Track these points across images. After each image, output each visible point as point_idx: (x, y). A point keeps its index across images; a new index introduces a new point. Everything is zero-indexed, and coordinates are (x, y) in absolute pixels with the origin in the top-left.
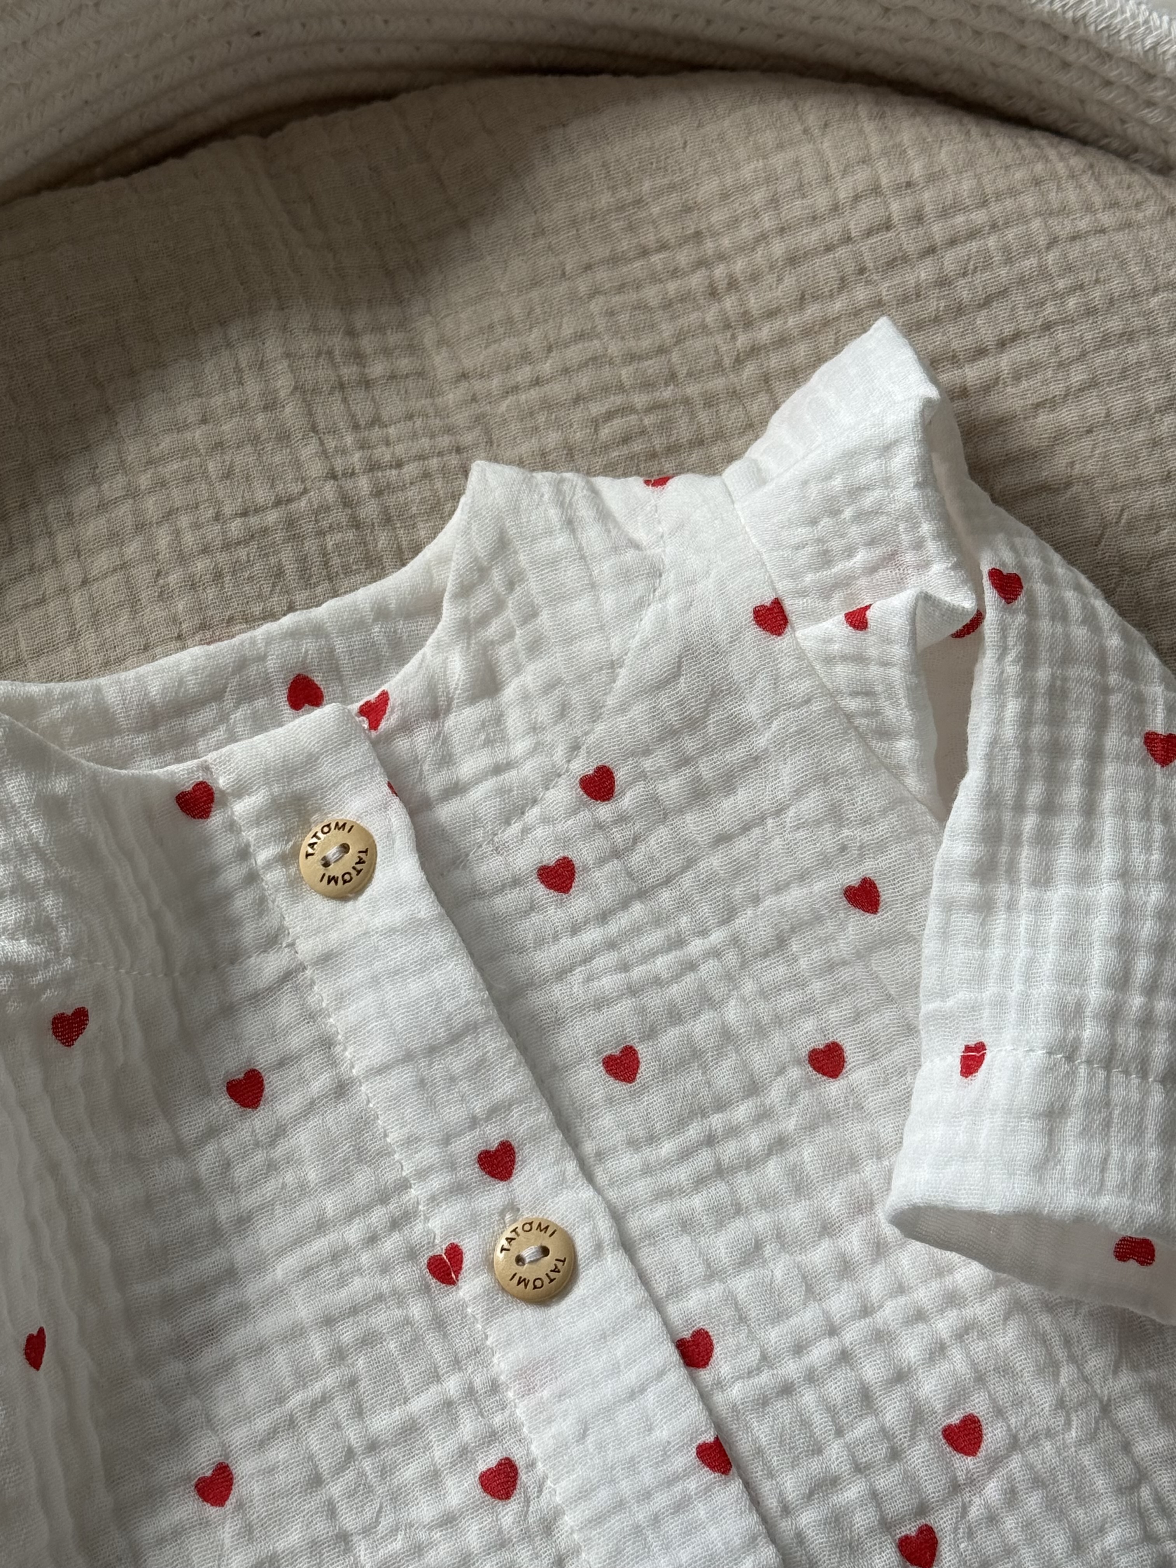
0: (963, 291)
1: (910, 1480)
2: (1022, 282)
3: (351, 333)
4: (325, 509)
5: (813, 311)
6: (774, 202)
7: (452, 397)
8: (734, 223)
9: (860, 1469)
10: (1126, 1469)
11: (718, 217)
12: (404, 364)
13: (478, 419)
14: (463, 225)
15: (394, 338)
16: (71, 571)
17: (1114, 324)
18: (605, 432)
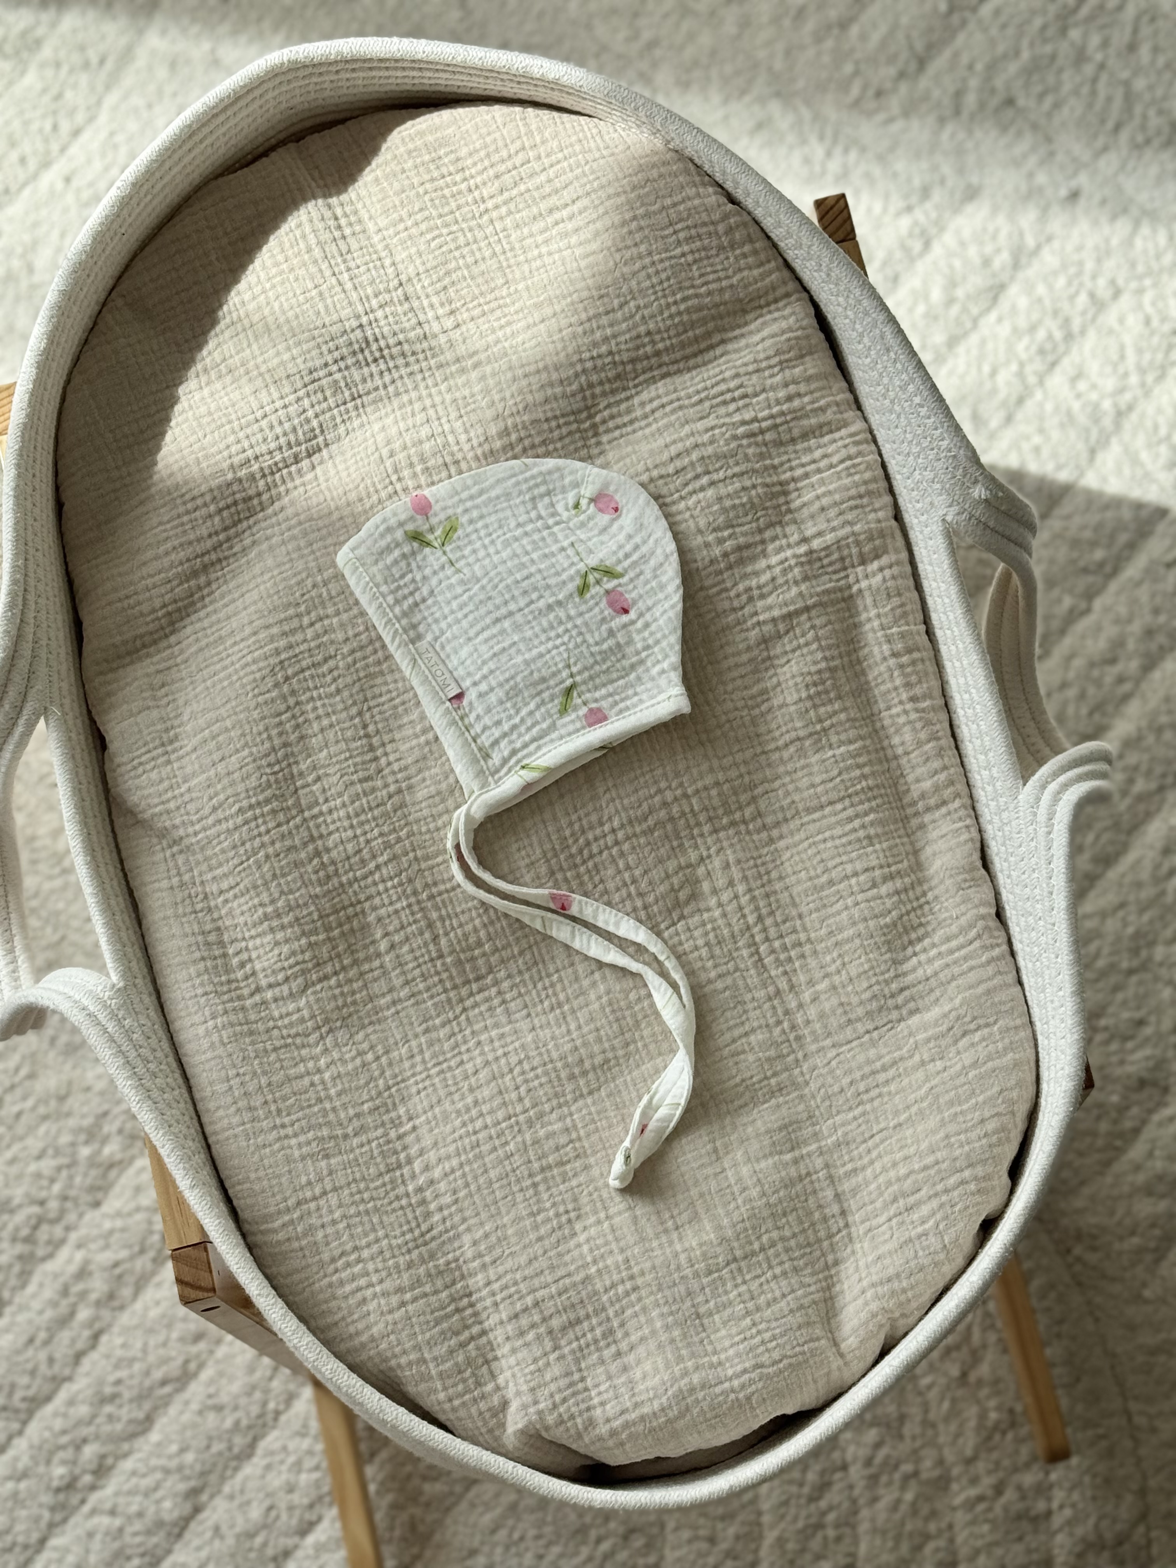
0: (557, 184)
2: (577, 178)
5: (506, 195)
8: (475, 164)
11: (469, 162)
13: (387, 247)
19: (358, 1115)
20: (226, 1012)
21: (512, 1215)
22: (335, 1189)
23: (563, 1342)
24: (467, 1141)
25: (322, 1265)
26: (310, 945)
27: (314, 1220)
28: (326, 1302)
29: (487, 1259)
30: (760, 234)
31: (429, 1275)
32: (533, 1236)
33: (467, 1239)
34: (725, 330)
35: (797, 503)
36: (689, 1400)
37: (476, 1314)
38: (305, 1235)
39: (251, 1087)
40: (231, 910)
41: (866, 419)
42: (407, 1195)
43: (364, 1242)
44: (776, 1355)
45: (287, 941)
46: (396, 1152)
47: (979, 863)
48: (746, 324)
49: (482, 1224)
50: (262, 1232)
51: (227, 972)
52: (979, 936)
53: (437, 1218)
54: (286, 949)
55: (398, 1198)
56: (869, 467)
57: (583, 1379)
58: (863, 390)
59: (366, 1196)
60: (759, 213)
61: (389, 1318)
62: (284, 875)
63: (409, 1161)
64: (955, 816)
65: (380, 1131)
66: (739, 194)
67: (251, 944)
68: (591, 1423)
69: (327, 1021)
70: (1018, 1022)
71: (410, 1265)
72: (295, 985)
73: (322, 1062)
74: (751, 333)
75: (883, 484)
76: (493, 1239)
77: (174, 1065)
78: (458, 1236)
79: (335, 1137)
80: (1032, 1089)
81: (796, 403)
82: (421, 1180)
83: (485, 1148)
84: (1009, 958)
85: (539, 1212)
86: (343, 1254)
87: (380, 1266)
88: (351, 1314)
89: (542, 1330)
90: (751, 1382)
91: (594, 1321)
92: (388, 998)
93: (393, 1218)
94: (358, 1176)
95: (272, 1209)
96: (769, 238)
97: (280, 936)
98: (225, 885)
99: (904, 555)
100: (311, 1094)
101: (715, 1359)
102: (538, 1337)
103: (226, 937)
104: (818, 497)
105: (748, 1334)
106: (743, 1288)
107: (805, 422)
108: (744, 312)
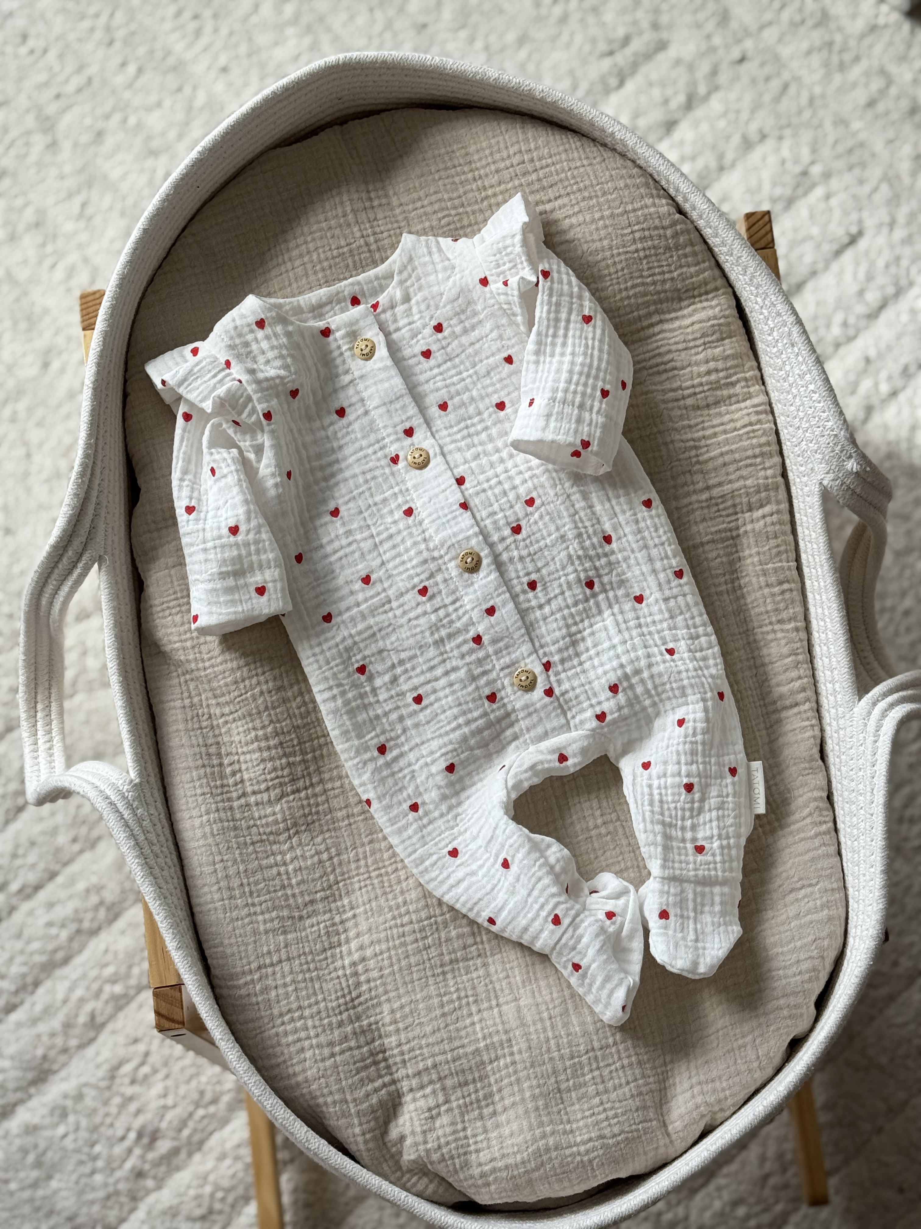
0: (546, 182)
1: (515, 513)
2: (561, 181)
3: (368, 192)
4: (360, 247)
5: (503, 187)
6: (491, 154)
7: (398, 211)
8: (480, 159)
9: (502, 510)
10: (572, 511)
11: (476, 157)
12: (384, 201)
13: (406, 218)
14: (401, 156)
15: (381, 193)
16: (289, 265)
17: (586, 194)
18: (443, 222)
19: (312, 902)
20: (218, 810)
21: (424, 993)
22: (289, 959)
23: (453, 1098)
24: (395, 931)
25: (272, 1018)
26: (289, 764)
27: (270, 982)
28: (273, 1047)
29: (401, 1025)
30: (698, 239)
31: (355, 1033)
32: (438, 1012)
33: (386, 1008)
34: (664, 313)
35: (706, 457)
36: (545, 1158)
37: (388, 1067)
38: (262, 993)
39: (232, 871)
40: (229, 731)
41: (767, 394)
42: (344, 967)
43: (306, 1003)
44: (616, 1130)
45: (271, 759)
46: (338, 934)
47: (817, 756)
48: (681, 309)
49: (399, 997)
50: (229, 987)
51: (222, 778)
52: (811, 814)
53: (364, 987)
54: (269, 765)
55: (335, 969)
56: (764, 433)
57: (464, 1129)
58: (767, 371)
59: (312, 966)
60: (701, 223)
61: (321, 1065)
62: (274, 708)
63: (348, 941)
64: (804, 716)
65: (327, 916)
66: (687, 207)
67: (242, 758)
68: (466, 1165)
69: (295, 824)
70: (835, 885)
71: (340, 1024)
72: (273, 794)
73: (288, 857)
74: (684, 317)
75: (775, 447)
76: (407, 1010)
77: (172, 847)
78: (379, 1004)
79: (293, 918)
80: (840, 941)
81: (713, 377)
82: (356, 957)
83: (409, 939)
84: (833, 833)
85: (445, 994)
86: (289, 1011)
87: (317, 1023)
88: (291, 1059)
89: (438, 1086)
90: (595, 1148)
91: (479, 1085)
92: (344, 812)
93: (330, 985)
94: (307, 950)
95: (238, 969)
96: (705, 242)
97: (265, 754)
98: (226, 710)
99: (785, 506)
100: (277, 882)
101: (568, 1127)
102: (434, 1092)
103: (223, 751)
104: (722, 454)
105: (596, 1110)
106: (596, 1073)
107: (719, 393)
108: (680, 300)
